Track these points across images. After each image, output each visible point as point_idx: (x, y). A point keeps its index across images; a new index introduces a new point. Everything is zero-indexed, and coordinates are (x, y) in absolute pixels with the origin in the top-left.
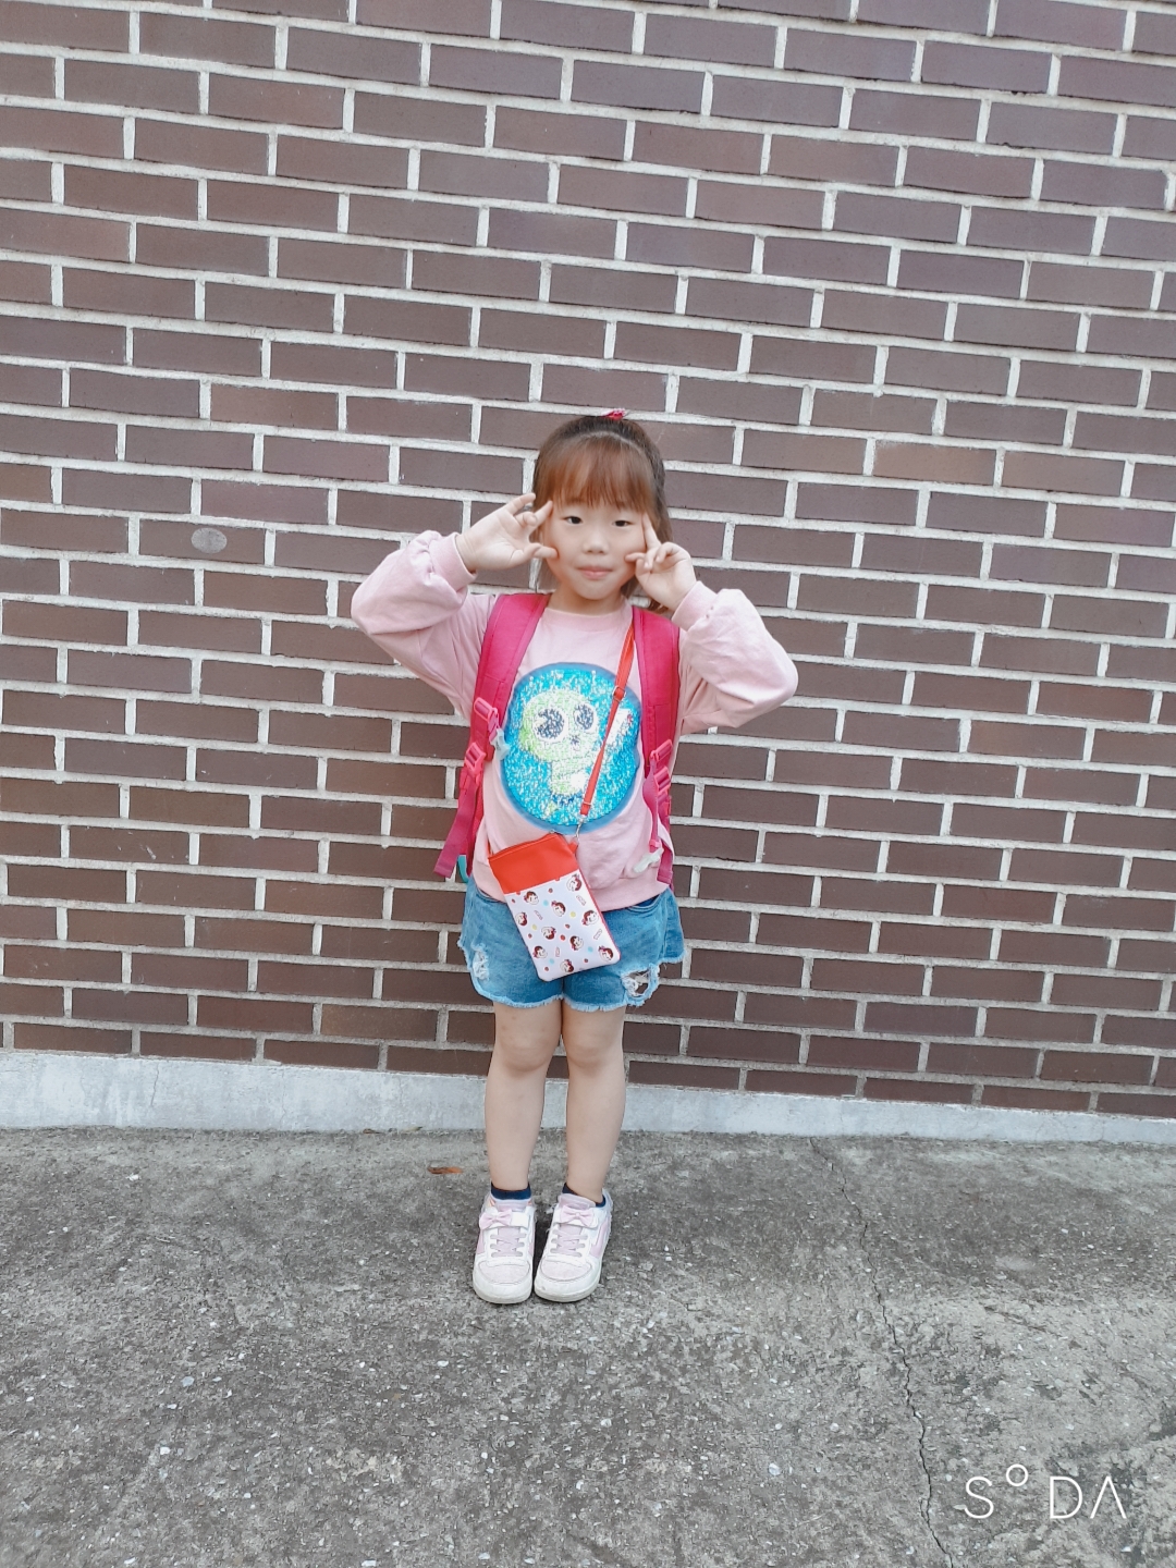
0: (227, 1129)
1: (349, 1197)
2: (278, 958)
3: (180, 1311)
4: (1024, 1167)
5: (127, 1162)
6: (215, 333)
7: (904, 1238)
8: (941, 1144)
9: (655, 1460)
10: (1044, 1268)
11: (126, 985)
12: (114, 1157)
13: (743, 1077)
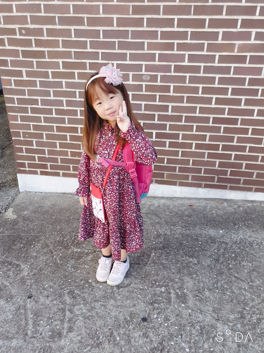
1: (174, 210)
2: (158, 164)
3: (149, 230)
6: (148, 30)
9: (244, 263)
13: (254, 189)
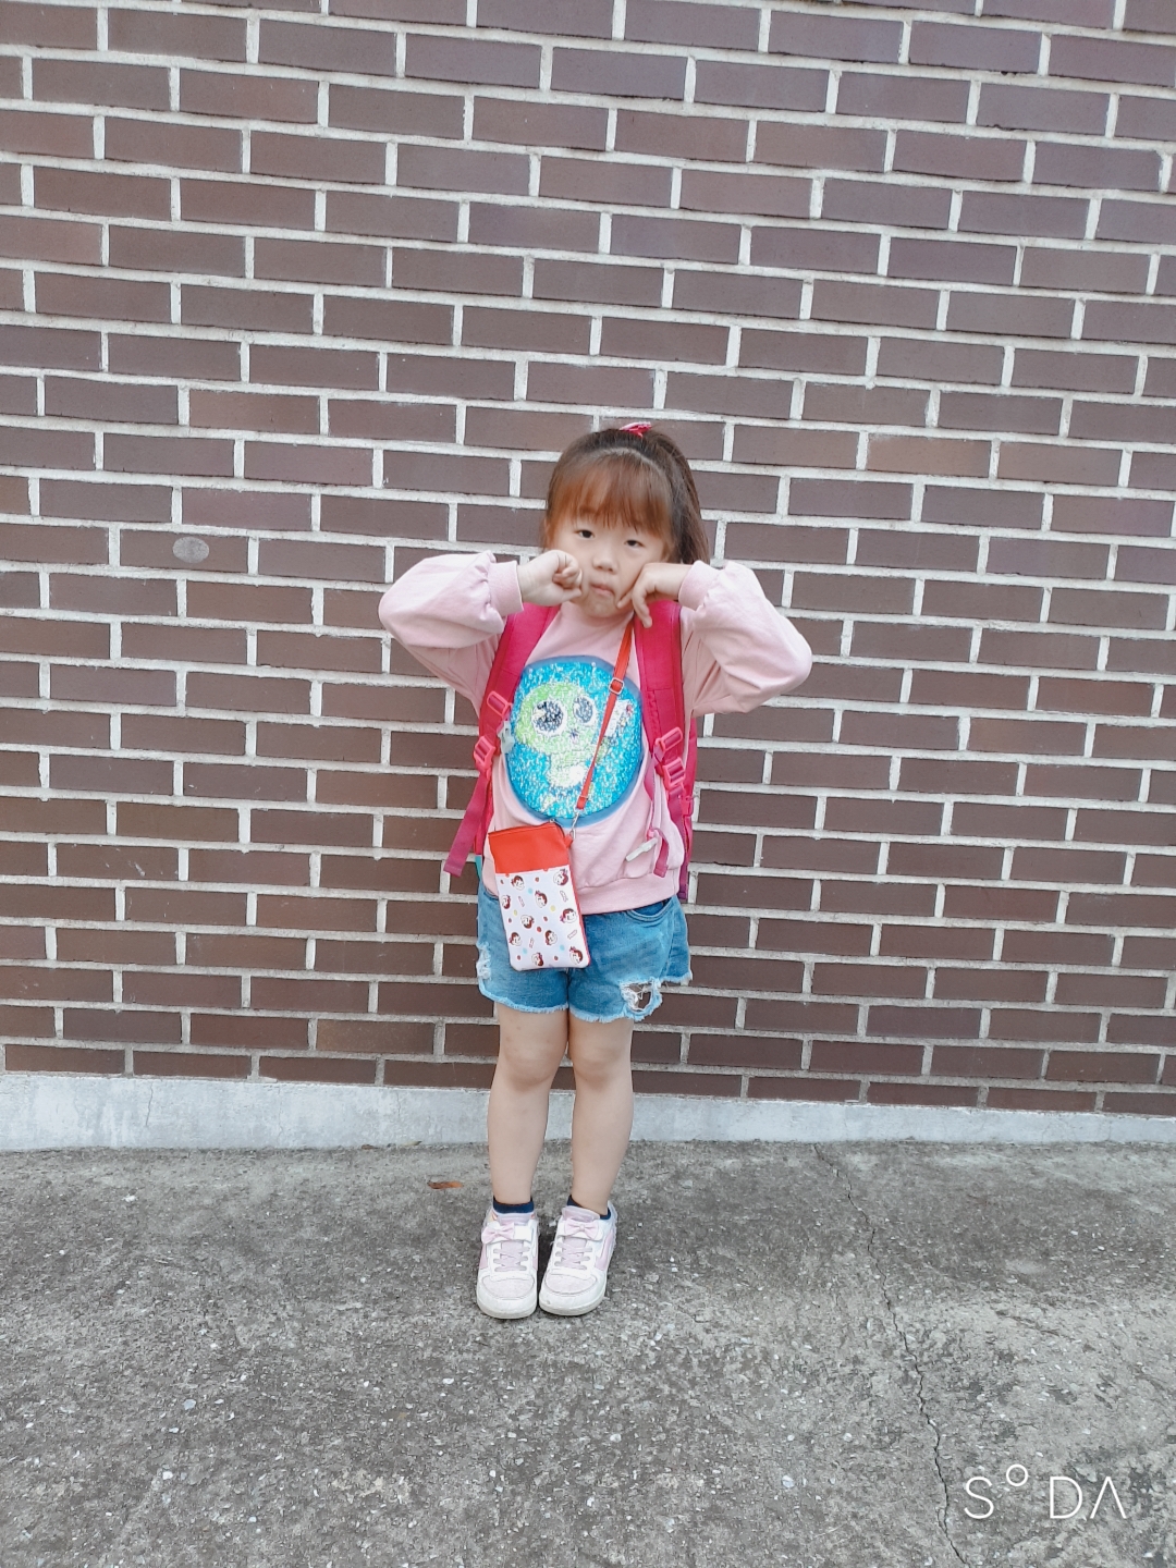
0: (224, 1147)
1: (349, 1214)
2: (272, 973)
3: (180, 1333)
4: (1032, 1169)
5: (123, 1183)
6: (192, 337)
7: (913, 1244)
8: (947, 1148)
9: (667, 1475)
10: (1054, 1271)
11: (118, 1004)
12: (110, 1178)
13: (745, 1084)
